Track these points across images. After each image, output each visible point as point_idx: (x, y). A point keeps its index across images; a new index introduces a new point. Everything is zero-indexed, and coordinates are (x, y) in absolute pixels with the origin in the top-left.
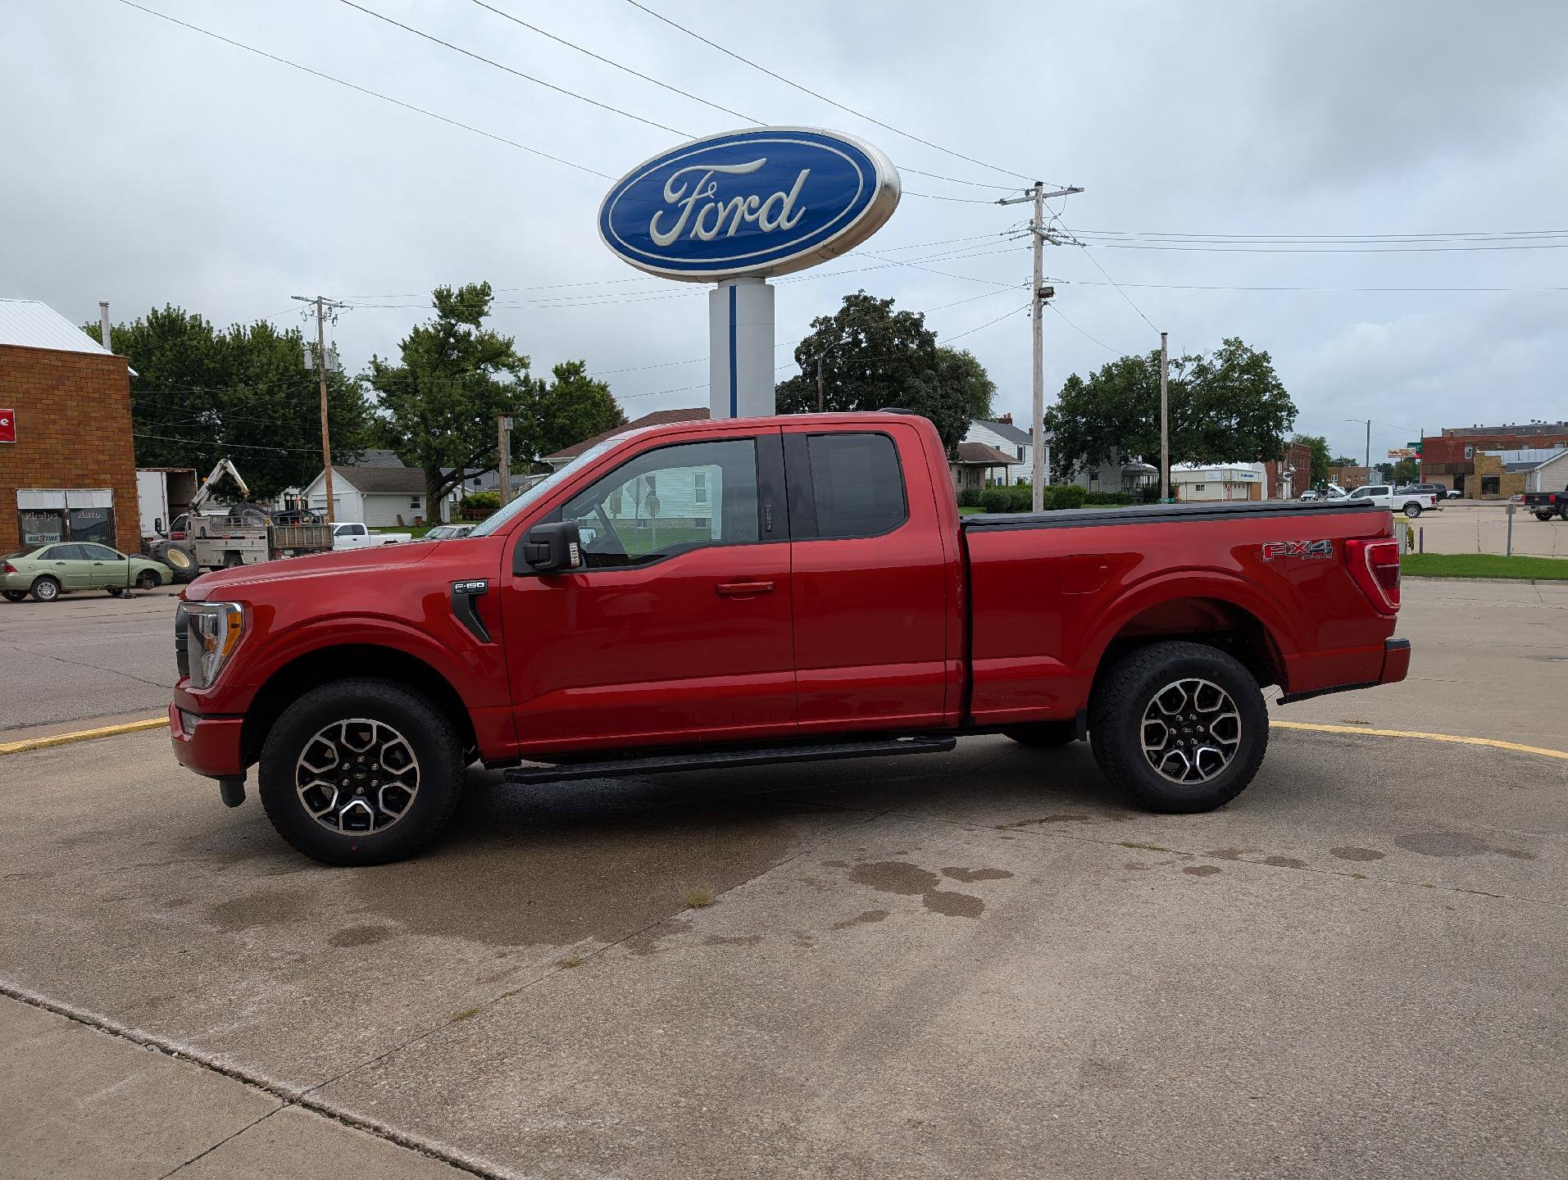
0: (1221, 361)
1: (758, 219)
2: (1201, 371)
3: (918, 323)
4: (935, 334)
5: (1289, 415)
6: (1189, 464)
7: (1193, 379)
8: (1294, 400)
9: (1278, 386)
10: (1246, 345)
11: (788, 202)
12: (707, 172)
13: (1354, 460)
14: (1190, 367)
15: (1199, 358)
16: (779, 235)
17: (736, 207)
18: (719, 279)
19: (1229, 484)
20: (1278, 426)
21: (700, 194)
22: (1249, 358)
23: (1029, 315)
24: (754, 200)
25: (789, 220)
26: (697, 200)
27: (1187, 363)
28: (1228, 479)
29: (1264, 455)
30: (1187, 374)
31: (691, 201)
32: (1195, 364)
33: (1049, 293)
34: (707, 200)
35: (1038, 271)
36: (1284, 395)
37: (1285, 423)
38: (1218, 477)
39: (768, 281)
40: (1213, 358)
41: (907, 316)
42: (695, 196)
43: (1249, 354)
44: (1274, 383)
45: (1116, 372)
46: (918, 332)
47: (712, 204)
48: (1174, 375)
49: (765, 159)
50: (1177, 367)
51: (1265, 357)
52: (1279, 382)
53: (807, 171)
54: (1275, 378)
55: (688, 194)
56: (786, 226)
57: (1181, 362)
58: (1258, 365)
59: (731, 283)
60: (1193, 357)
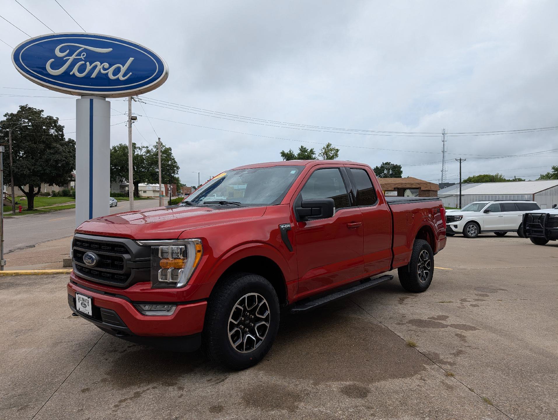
0: (156, 149)
1: (108, 73)
2: (148, 152)
3: (56, 121)
4: (63, 127)
5: (177, 169)
6: (146, 184)
7: (145, 154)
8: (179, 164)
9: (174, 159)
10: (164, 144)
11: (123, 69)
12: (81, 47)
13: (185, 185)
14: (144, 150)
15: (147, 147)
16: (118, 82)
17: (96, 67)
18: (82, 95)
19: (154, 191)
20: (174, 172)
21: (76, 56)
22: (165, 149)
23: (126, 126)
24: (106, 65)
25: (124, 76)
26: (75, 59)
27: (143, 149)
28: (154, 189)
29: (169, 182)
30: (143, 152)
31: (71, 58)
32: (146, 149)
33: (135, 119)
34: (81, 60)
35: (130, 110)
36: (175, 162)
37: (176, 172)
38: (151, 189)
39: (107, 99)
40: (153, 148)
41: (50, 118)
42: (74, 56)
43: (165, 148)
44: (173, 158)
45: (117, 149)
46: (56, 126)
47: (83, 62)
48: (138, 152)
49: (111, 49)
50: (139, 149)
51: (170, 149)
52: (174, 158)
53: (133, 59)
54: (173, 156)
55: (70, 54)
56: (122, 78)
57: (141, 148)
58: (167, 152)
59: (91, 97)
60: (145, 147)
